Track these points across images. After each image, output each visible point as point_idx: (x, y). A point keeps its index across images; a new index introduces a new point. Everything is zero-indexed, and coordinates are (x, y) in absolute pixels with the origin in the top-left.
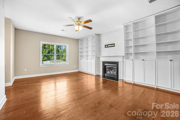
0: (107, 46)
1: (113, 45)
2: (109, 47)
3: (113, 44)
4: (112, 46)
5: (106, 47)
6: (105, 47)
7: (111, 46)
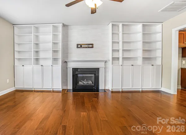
0: (80, 46)
1: (91, 46)
2: (84, 47)
3: (91, 44)
4: (89, 47)
5: (79, 48)
6: (77, 47)
7: (87, 46)
